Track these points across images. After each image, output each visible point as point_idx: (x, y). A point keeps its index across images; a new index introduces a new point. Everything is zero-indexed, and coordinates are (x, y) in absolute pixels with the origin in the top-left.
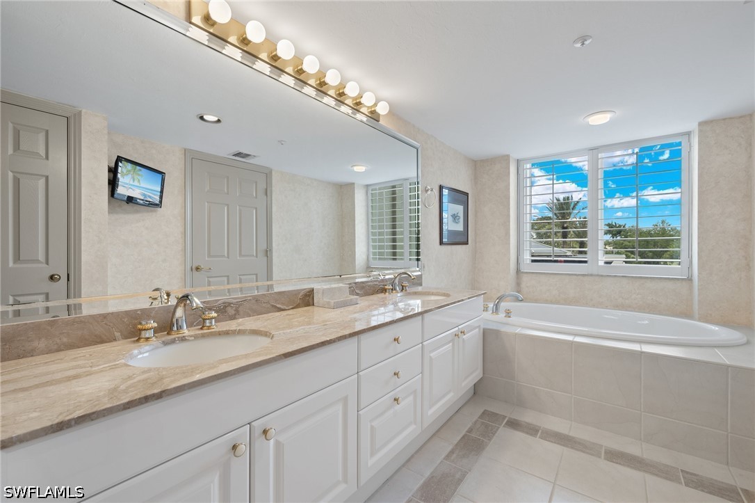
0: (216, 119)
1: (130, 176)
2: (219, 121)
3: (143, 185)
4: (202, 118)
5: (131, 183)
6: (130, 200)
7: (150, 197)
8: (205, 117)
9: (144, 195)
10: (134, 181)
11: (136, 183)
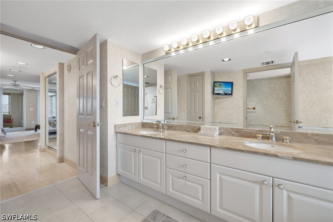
0: (228, 59)
1: (219, 87)
2: (230, 60)
3: (223, 89)
4: (223, 60)
5: (219, 89)
6: (218, 94)
7: (226, 92)
8: (224, 60)
9: (224, 92)
10: (220, 88)
11: (221, 89)
